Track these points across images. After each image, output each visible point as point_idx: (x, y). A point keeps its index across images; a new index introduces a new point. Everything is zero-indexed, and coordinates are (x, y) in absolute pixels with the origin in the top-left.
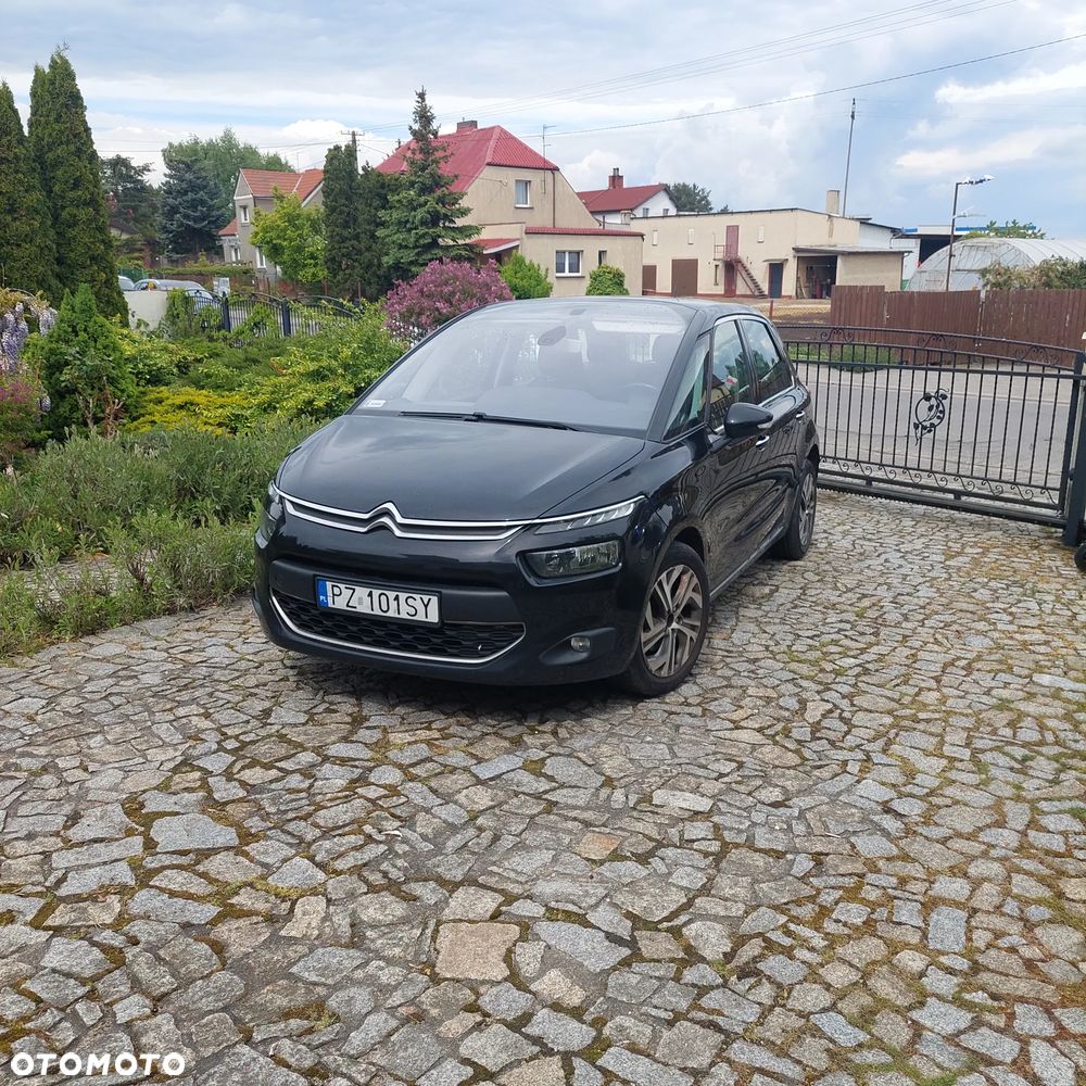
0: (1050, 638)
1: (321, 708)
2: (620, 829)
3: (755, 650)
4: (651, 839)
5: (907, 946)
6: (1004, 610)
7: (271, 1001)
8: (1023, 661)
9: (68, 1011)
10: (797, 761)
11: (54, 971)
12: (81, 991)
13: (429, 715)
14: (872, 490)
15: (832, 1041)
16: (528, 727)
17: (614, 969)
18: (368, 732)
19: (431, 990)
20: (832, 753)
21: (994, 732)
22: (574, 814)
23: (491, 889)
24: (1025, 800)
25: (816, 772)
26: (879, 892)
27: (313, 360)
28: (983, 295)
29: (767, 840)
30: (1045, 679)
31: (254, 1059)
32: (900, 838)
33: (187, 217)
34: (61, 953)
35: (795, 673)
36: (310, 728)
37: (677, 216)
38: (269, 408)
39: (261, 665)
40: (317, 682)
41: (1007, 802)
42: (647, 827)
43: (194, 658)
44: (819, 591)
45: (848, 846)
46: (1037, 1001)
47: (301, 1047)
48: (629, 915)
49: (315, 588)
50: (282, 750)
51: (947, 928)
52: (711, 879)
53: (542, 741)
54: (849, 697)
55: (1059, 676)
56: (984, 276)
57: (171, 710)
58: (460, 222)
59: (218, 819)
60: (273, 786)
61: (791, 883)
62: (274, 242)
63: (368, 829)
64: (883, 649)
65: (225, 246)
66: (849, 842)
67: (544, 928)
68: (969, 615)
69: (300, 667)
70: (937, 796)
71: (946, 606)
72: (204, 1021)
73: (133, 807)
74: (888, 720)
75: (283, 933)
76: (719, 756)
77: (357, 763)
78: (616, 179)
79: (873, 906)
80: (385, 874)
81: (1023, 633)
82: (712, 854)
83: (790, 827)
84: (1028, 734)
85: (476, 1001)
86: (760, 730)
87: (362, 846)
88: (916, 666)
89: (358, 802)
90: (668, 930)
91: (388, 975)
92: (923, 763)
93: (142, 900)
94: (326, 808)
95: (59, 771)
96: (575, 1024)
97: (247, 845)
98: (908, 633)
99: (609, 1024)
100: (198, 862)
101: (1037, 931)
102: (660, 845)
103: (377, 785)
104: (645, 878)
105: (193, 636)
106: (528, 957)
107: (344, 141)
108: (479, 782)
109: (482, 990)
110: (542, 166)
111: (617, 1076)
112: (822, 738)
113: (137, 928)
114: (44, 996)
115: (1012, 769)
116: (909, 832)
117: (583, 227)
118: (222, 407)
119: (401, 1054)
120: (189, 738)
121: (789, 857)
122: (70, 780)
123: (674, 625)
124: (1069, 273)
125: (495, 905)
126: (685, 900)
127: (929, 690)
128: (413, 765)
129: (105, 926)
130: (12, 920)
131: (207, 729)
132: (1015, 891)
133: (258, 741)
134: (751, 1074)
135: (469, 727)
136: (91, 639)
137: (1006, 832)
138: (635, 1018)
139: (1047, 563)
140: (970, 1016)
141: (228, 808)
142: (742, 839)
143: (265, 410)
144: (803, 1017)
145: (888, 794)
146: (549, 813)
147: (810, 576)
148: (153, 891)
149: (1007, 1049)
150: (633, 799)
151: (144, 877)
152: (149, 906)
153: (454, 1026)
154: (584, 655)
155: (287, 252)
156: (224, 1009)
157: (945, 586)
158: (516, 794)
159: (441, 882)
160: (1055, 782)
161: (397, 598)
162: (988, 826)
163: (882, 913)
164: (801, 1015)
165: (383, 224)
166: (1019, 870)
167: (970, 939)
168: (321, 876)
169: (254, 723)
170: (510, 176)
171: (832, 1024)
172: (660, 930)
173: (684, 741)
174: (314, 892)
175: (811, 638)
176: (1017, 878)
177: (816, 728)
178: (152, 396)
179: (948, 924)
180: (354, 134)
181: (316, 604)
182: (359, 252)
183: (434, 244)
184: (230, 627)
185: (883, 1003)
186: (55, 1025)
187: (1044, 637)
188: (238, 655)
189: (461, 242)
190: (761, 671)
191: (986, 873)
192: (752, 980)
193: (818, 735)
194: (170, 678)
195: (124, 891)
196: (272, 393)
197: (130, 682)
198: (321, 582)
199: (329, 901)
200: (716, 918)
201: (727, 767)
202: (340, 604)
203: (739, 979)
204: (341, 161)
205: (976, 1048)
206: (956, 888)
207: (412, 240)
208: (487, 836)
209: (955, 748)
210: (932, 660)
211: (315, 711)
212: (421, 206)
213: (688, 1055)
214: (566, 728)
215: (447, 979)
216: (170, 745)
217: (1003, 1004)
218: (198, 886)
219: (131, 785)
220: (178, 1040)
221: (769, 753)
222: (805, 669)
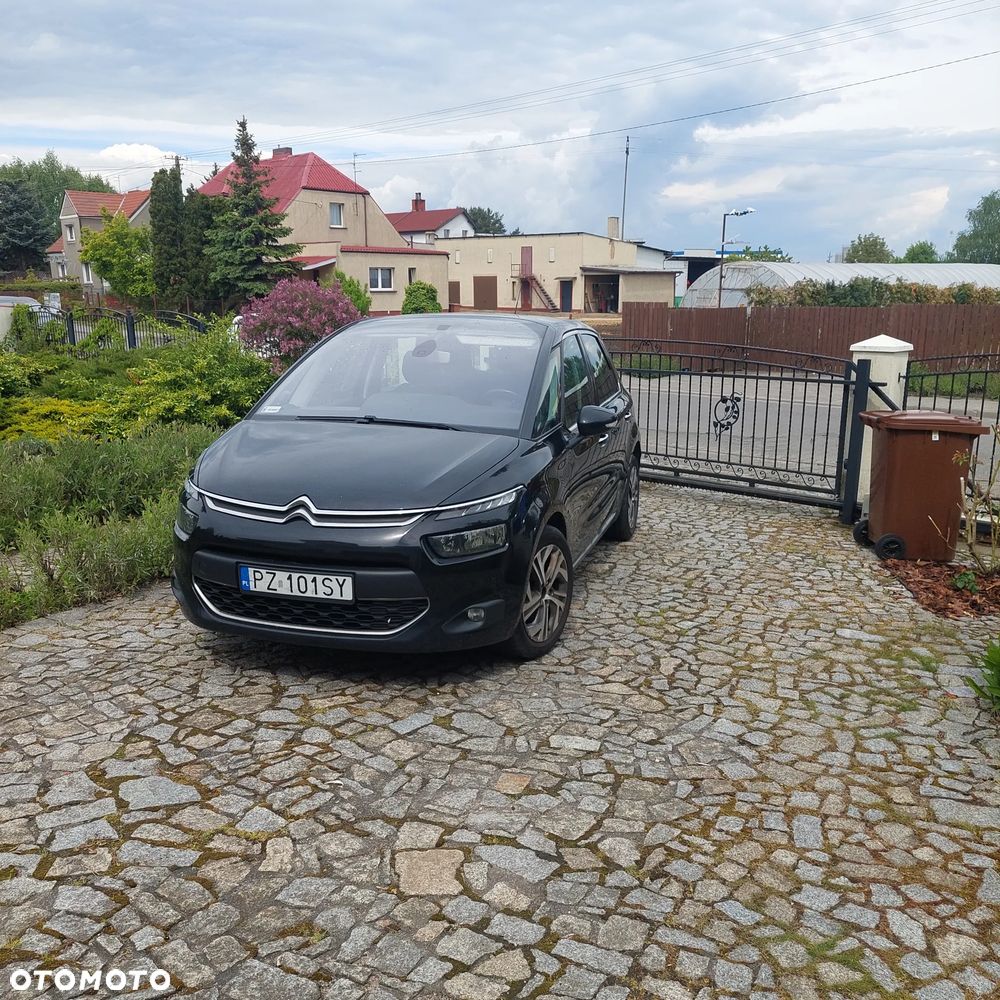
0: (844, 600)
1: (242, 682)
2: (528, 768)
3: (608, 617)
4: (555, 775)
5: (778, 846)
6: (803, 577)
7: (266, 923)
8: (826, 620)
9: (90, 944)
10: (661, 706)
11: (68, 912)
12: (97, 927)
13: (342, 684)
14: (679, 480)
15: (735, 922)
16: (430, 690)
17: (549, 879)
18: (290, 700)
19: (400, 905)
20: (689, 699)
21: (814, 676)
22: (486, 758)
23: (430, 822)
24: (848, 729)
25: (679, 715)
26: (749, 806)
27: (169, 370)
28: (749, 311)
29: (651, 770)
30: (846, 633)
31: (265, 970)
32: (757, 764)
33: (12, 235)
34: (70, 898)
35: (645, 635)
36: (236, 698)
37: (475, 237)
38: (129, 415)
39: (176, 647)
40: (233, 660)
41: (835, 731)
42: (550, 765)
43: (114, 643)
44: (650, 567)
45: (717, 772)
46: (886, 881)
47: (302, 957)
48: (551, 837)
49: (237, 574)
50: (218, 719)
51: (807, 830)
52: (612, 804)
53: (445, 701)
54: (694, 653)
55: (856, 629)
56: (749, 295)
57: (106, 689)
58: (282, 241)
59: (177, 780)
60: (219, 749)
61: (677, 804)
62: (104, 259)
63: (312, 780)
64: (714, 614)
65: (53, 263)
66: (717, 769)
67: (483, 851)
68: (777, 583)
69: (213, 648)
70: (779, 729)
71: (757, 576)
72: (214, 943)
73: (96, 773)
74: (728, 671)
75: (261, 869)
76: (597, 706)
77: (288, 726)
78: (418, 203)
79: (747, 817)
80: (337, 817)
81: (822, 596)
82: (609, 784)
83: (667, 759)
84: (842, 677)
85: (440, 911)
86: (626, 683)
87: (311, 795)
88: (742, 625)
89: (297, 759)
90: (587, 846)
91: (362, 896)
92: (763, 703)
93: (128, 851)
94: (271, 765)
95: (19, 748)
96: (526, 924)
97: (209, 799)
98: (730, 599)
99: (554, 922)
100: (169, 817)
101: (876, 828)
102: (564, 780)
103: (311, 744)
104: (558, 807)
105: (107, 624)
106: (476, 874)
107: (169, 165)
108: (399, 737)
109: (443, 903)
110: (353, 190)
111: (571, 961)
112: (678, 688)
113: (131, 873)
114: (66, 933)
115: (833, 705)
116: (762, 758)
117: (393, 246)
118: (83, 415)
119: (389, 957)
120: (130, 713)
121: (672, 783)
122: (32, 754)
123: (547, 597)
124: (818, 293)
125: (437, 836)
126: (595, 822)
127: (757, 645)
128: (338, 725)
129: (102, 874)
130: (16, 874)
131: (144, 705)
132: (854, 799)
133: (194, 712)
134: (678, 951)
135: (379, 691)
136: (12, 631)
137: (838, 755)
138: (574, 916)
139: (830, 538)
140: (837, 896)
141: (183, 769)
142: (630, 771)
143: (125, 417)
144: (708, 905)
145: (742, 729)
146: (465, 759)
147: (639, 554)
148: (136, 842)
149: (870, 918)
150: (534, 745)
151: (126, 832)
152: (136, 855)
153: (428, 931)
154: (480, 624)
155: (116, 268)
156: (227, 933)
157: (752, 559)
158: (434, 745)
159: (387, 819)
160: (869, 714)
161: (314, 580)
162: (824, 751)
163: (754, 823)
164: (707, 904)
165: (208, 242)
166: (854, 783)
167: (826, 838)
168: (281, 821)
169: (185, 697)
170: (325, 199)
171: (732, 909)
172: (579, 847)
173: (565, 695)
174: (279, 834)
175: (652, 606)
176: (854, 790)
177: (671, 679)
178: (17, 407)
179: (808, 828)
180: (177, 159)
181: (238, 588)
182: (187, 269)
183: (259, 261)
184: (139, 615)
185: (769, 891)
186: (83, 956)
187: (839, 599)
188: (153, 640)
189: (283, 259)
190: (615, 635)
191: (829, 787)
192: (663, 880)
193: (674, 685)
194: (97, 662)
195: (109, 843)
196: (132, 401)
197: (61, 667)
198: (243, 570)
199: (294, 840)
200: (622, 834)
201: (606, 715)
202: (261, 587)
203: (652, 880)
204: (166, 182)
205: (846, 919)
206: (808, 800)
207: (238, 257)
208: (417, 781)
209: (786, 691)
210: (755, 621)
211: (238, 684)
212: (246, 226)
213: (624, 940)
214: (463, 688)
215: (412, 896)
216: (114, 720)
217: (860, 885)
218: (175, 836)
219: (90, 754)
220: (194, 960)
221: (638, 701)
222: (652, 632)
